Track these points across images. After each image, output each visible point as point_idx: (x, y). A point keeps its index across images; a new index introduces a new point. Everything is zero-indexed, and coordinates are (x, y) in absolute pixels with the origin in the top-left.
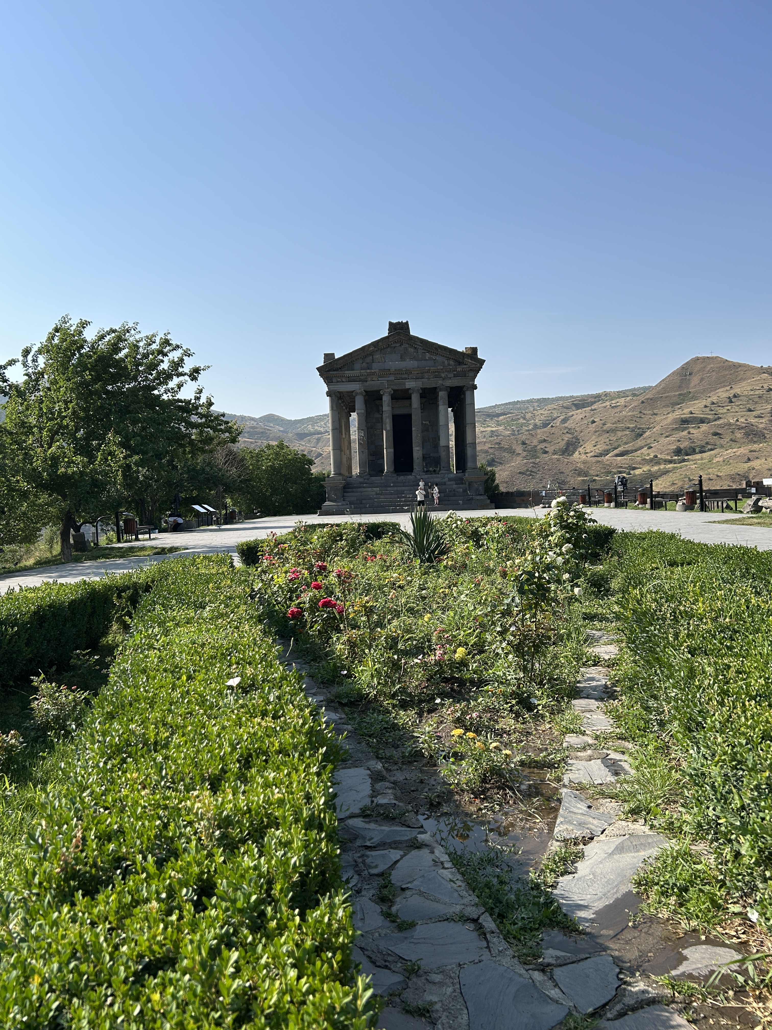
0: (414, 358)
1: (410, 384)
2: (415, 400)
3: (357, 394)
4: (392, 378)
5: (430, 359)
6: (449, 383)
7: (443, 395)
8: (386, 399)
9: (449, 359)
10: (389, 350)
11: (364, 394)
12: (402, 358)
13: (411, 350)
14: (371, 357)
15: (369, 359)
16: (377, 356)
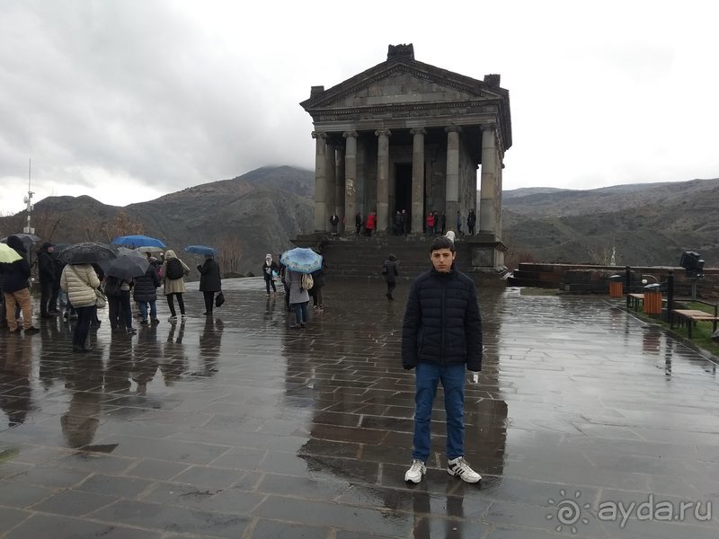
0: (418, 91)
1: (412, 123)
2: (418, 144)
3: (347, 136)
4: (389, 115)
5: (438, 91)
6: (461, 121)
7: (453, 137)
8: (383, 142)
9: (461, 90)
10: (387, 80)
11: (356, 135)
12: (403, 91)
13: (415, 80)
14: (366, 90)
15: (363, 93)
16: (373, 89)
